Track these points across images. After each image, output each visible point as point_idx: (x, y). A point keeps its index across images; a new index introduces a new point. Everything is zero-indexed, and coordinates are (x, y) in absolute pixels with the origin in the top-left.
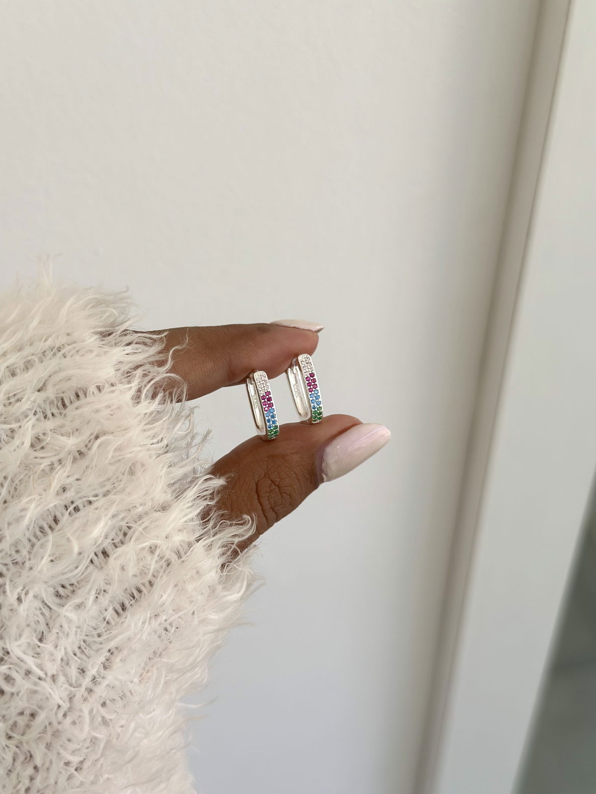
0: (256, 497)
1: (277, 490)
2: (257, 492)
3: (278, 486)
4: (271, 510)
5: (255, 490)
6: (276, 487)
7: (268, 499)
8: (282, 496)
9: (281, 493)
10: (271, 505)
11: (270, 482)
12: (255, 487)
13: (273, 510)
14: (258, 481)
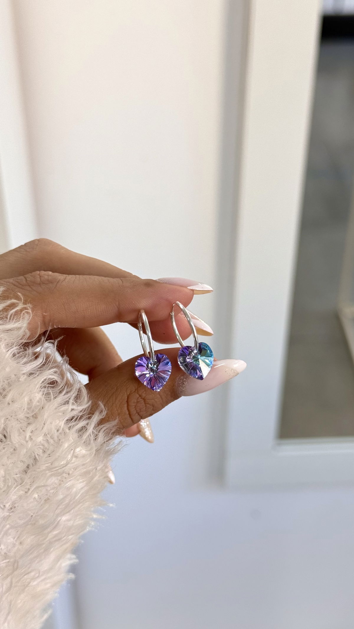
0: (126, 405)
1: (143, 401)
2: (127, 402)
3: (144, 399)
4: (137, 414)
5: (126, 400)
6: (142, 400)
7: (135, 407)
8: (146, 406)
9: (145, 403)
10: (137, 411)
11: (138, 396)
12: (126, 398)
13: (139, 414)
14: (129, 394)
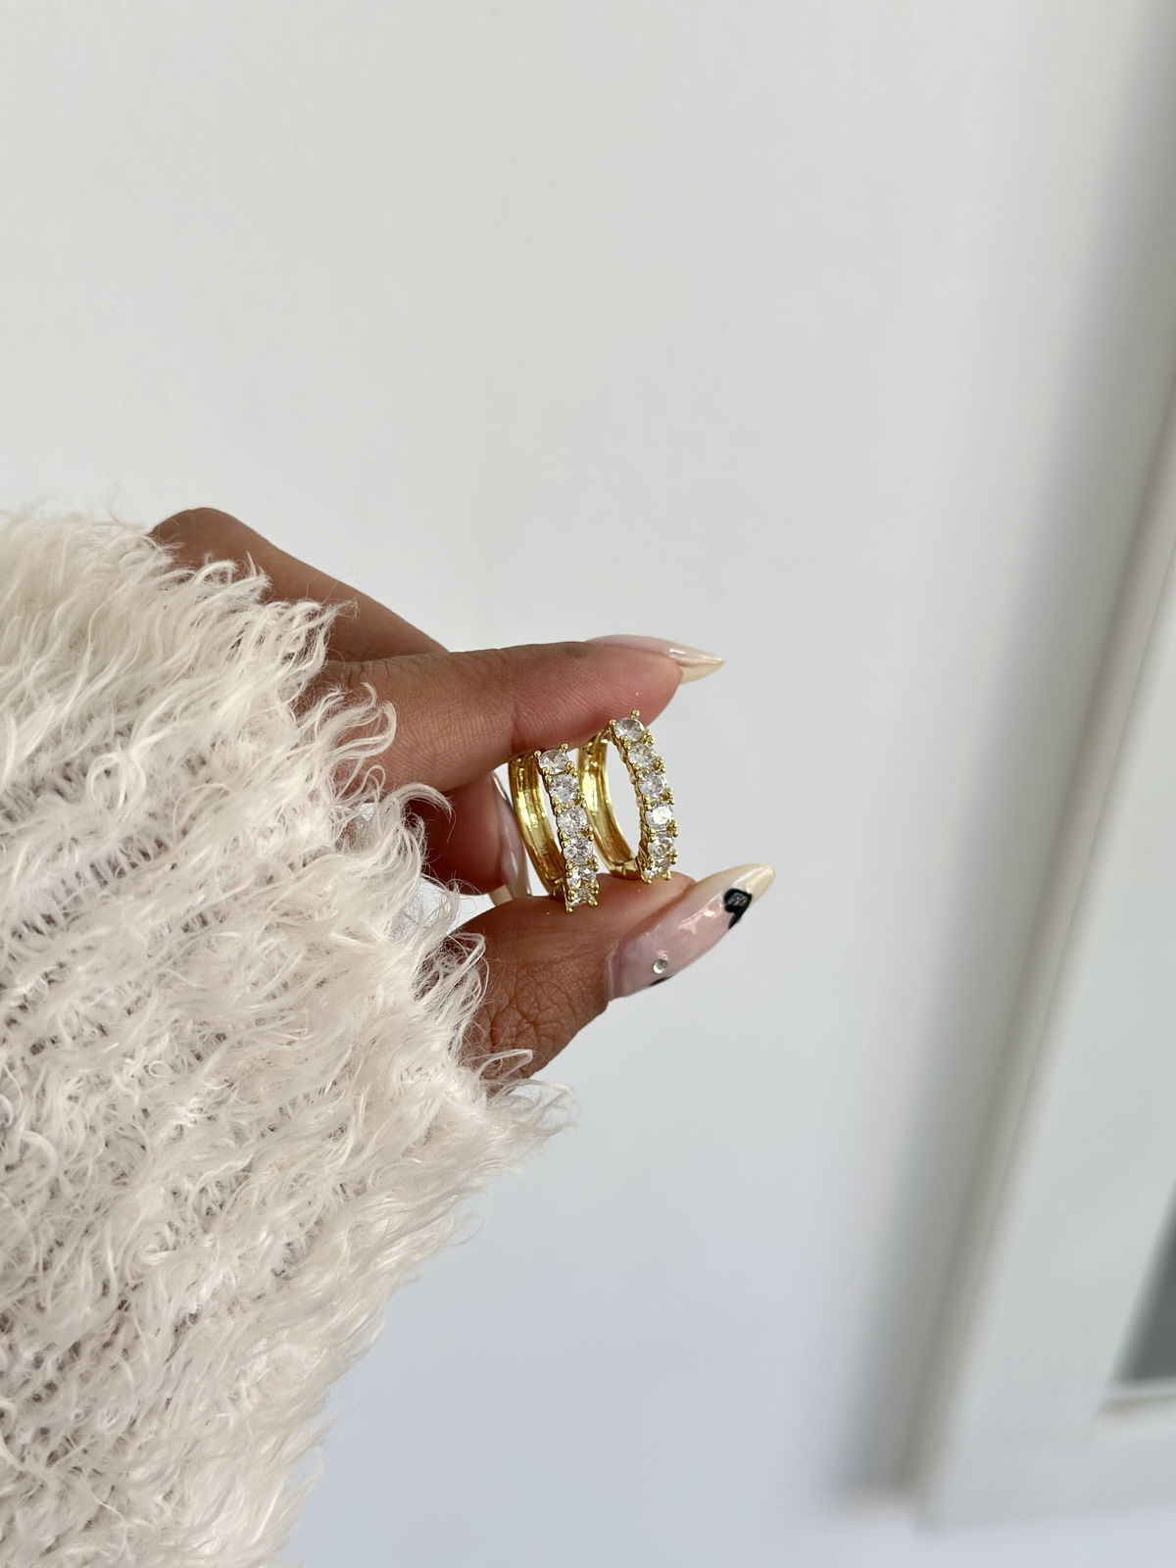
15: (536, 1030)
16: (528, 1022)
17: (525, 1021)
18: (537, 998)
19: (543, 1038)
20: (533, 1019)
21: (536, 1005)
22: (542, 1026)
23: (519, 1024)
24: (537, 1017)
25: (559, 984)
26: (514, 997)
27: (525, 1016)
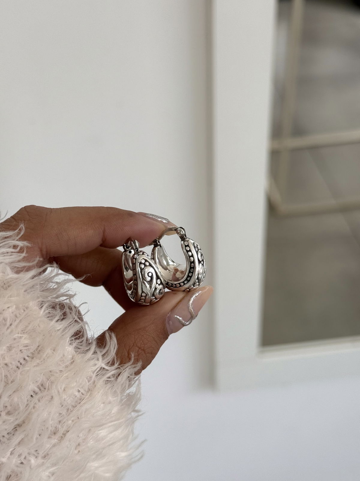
15: (145, 352)
16: (142, 350)
17: (140, 350)
18: (143, 341)
19: (148, 354)
20: (142, 349)
21: (143, 343)
22: (147, 350)
23: (138, 352)
24: (144, 347)
25: (149, 334)
26: (135, 342)
27: (140, 348)
